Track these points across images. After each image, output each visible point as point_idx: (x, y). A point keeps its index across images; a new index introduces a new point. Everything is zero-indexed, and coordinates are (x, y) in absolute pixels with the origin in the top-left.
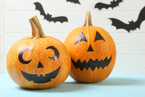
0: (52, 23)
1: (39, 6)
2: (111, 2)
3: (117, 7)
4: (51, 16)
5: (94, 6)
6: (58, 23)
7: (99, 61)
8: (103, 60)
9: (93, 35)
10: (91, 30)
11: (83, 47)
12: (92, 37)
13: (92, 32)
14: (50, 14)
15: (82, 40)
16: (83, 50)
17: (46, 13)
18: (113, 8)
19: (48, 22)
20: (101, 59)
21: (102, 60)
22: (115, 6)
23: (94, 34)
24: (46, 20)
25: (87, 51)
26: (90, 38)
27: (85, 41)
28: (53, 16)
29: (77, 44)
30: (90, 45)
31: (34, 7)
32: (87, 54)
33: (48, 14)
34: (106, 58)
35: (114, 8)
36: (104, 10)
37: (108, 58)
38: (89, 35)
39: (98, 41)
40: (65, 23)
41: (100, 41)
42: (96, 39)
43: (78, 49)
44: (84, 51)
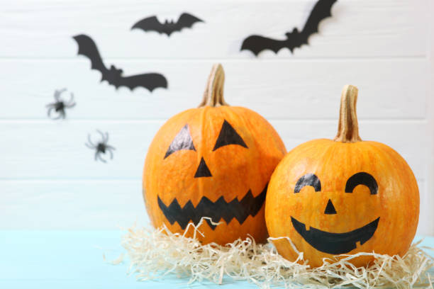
0: (124, 90)
1: (86, 46)
2: (288, 34)
3: (304, 48)
4: (121, 71)
5: (239, 45)
6: (141, 91)
7: (228, 202)
8: (240, 199)
9: (213, 132)
10: (210, 119)
11: (184, 165)
12: (209, 136)
13: (211, 124)
14: (118, 67)
15: (184, 147)
16: (184, 174)
17: (108, 64)
18: (292, 50)
19: (112, 88)
20: (234, 197)
21: (236, 199)
22: (299, 45)
23: (215, 128)
24: (106, 83)
25: (194, 175)
26: (204, 141)
27: (191, 149)
28: (127, 73)
29: (171, 156)
30: (203, 160)
31: (74, 46)
32: (193, 184)
33: (113, 67)
34: (250, 193)
35: (297, 50)
36: (267, 54)
37: (256, 193)
38: (203, 132)
39: (225, 147)
40: (159, 91)
41: (232, 146)
42: (219, 144)
43: (172, 170)
44: (185, 176)
